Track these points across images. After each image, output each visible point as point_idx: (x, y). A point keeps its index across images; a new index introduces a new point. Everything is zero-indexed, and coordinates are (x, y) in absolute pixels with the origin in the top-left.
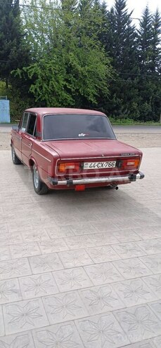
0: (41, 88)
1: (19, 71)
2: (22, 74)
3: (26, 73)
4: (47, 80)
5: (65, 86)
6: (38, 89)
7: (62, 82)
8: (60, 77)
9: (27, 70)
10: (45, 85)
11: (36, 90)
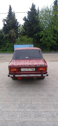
0: (44, 39)
1: (36, 34)
2: (37, 35)
3: (39, 35)
4: (46, 36)
5: (53, 38)
6: (43, 40)
7: (52, 37)
8: (51, 35)
9: (40, 34)
10: (45, 38)
11: (42, 41)
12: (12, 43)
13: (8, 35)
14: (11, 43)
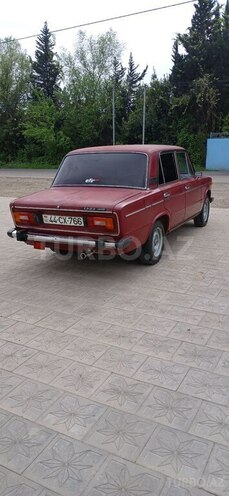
12: (199, 133)
13: (185, 99)
14: (195, 131)
